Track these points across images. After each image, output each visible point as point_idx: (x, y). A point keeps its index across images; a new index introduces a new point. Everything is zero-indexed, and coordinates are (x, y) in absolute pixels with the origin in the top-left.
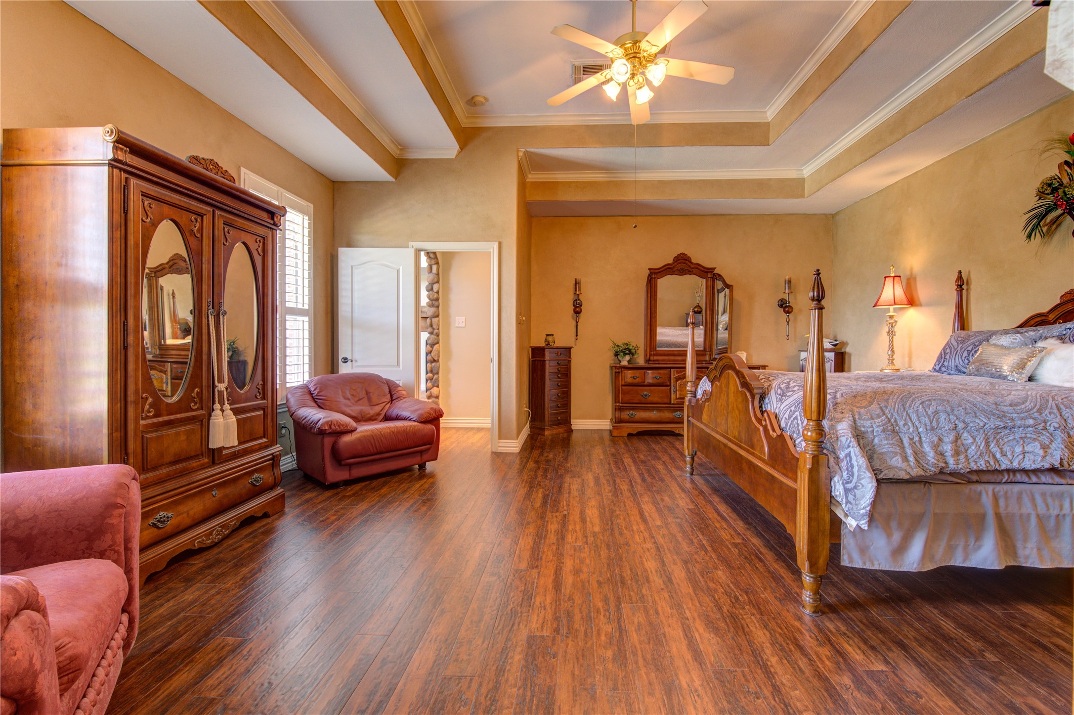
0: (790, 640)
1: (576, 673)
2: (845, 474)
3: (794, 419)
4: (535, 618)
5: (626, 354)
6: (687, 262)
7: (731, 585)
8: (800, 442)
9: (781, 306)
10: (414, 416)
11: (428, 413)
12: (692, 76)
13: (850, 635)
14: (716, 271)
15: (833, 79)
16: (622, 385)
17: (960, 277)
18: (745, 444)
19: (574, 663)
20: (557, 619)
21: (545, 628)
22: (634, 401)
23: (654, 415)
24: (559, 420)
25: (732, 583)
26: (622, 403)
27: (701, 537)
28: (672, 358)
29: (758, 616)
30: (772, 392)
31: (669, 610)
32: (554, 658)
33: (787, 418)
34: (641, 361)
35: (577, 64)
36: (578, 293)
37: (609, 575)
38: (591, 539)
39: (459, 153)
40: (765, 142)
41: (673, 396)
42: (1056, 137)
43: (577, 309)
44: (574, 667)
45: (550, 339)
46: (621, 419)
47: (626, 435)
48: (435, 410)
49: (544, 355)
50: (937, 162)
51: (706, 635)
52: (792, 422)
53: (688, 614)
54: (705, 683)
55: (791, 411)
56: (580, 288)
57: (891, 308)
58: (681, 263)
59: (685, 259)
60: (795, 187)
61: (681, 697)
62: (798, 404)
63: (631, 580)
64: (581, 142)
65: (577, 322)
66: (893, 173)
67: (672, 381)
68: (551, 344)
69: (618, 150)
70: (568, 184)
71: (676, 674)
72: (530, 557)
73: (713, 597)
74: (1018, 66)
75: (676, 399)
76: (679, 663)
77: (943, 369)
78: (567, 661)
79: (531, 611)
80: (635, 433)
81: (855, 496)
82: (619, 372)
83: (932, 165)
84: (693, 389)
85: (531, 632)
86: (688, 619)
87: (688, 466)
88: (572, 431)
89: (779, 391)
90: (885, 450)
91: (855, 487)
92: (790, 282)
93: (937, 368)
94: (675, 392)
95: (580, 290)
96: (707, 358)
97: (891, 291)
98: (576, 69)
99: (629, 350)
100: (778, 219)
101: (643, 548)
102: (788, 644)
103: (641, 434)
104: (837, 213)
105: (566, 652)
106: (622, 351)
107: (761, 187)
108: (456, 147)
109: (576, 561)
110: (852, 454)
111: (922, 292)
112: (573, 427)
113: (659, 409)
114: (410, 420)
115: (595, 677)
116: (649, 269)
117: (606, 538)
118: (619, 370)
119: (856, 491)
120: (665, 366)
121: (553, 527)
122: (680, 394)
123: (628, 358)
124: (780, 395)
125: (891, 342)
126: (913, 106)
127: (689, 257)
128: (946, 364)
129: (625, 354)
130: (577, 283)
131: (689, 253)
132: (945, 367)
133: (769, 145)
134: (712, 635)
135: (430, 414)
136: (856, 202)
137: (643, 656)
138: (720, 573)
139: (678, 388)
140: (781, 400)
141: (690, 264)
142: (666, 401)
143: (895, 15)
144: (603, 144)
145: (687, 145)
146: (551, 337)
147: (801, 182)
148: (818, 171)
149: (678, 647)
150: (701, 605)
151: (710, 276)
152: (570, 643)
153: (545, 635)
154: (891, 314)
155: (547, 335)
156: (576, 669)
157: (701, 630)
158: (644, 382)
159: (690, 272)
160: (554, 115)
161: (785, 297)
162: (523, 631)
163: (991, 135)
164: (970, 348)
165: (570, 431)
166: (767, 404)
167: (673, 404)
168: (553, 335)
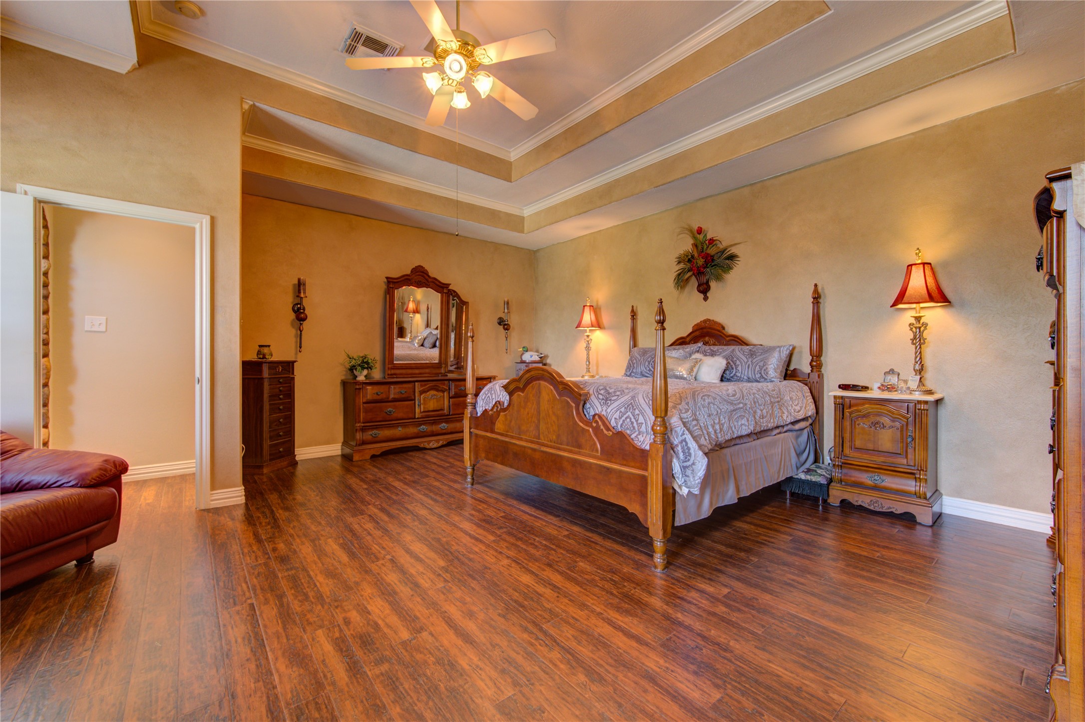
0: (672, 596)
1: (577, 713)
2: (681, 455)
3: (626, 418)
4: (481, 684)
5: (365, 368)
6: (425, 275)
7: (599, 571)
8: (636, 437)
9: (500, 324)
10: (72, 478)
11: (100, 469)
12: (504, 100)
13: (693, 576)
14: (451, 287)
15: (580, 145)
16: (364, 403)
17: (633, 311)
18: (567, 445)
19: (565, 705)
20: (503, 671)
21: (502, 688)
22: (378, 419)
23: (399, 431)
24: (280, 452)
25: (597, 569)
26: (363, 423)
27: (537, 539)
28: (410, 371)
29: (639, 588)
30: (593, 398)
31: (582, 613)
32: (544, 713)
33: (618, 418)
34: (377, 375)
35: (359, 29)
36: (302, 295)
37: (503, 605)
38: (447, 576)
39: (134, 69)
40: (508, 179)
41: (417, 410)
42: (687, 227)
43: (300, 315)
44: (570, 709)
45: (266, 350)
46: (363, 441)
47: (368, 457)
48: (114, 462)
49: (261, 372)
50: (615, 226)
51: (626, 620)
52: (624, 421)
53: (598, 610)
54: (666, 659)
55: (621, 412)
56: (305, 290)
57: (588, 329)
58: (419, 275)
59: (422, 272)
60: (516, 223)
61: (665, 681)
62: (628, 406)
63: (526, 600)
64: (331, 120)
65: (301, 331)
66: (587, 228)
67: (416, 395)
68: (267, 357)
69: (375, 142)
70: (300, 164)
71: (643, 664)
72: (401, 621)
73: (598, 586)
74: (686, 177)
75: (421, 412)
76: (635, 653)
77: (633, 374)
78: (558, 708)
79: (468, 678)
80: (379, 453)
81: (693, 470)
82: (360, 389)
83: (611, 227)
84: (474, 401)
85: (495, 701)
86: (602, 614)
87: (469, 477)
88: (296, 463)
89: (601, 397)
90: (696, 434)
91: (693, 464)
92: (508, 303)
93: (628, 374)
94: (420, 406)
95: (305, 293)
96: (443, 371)
97: (588, 317)
98: (356, 36)
99: (367, 363)
100: (498, 248)
101: (502, 566)
102: (674, 600)
103: (386, 454)
104: (538, 251)
105: (547, 700)
106: (359, 365)
107: (493, 216)
108: (132, 58)
109: (457, 604)
110: (687, 440)
111: (605, 319)
112: (298, 458)
113: (404, 425)
114: (59, 486)
115: (595, 706)
116: (387, 278)
117: (460, 569)
118: (361, 387)
119: (693, 466)
120: (410, 379)
121: (392, 578)
122: (424, 408)
123: (365, 372)
124: (603, 399)
125: (588, 354)
126: (616, 183)
127: (426, 270)
128: (634, 371)
129: (363, 368)
130: (300, 286)
131: (427, 267)
132: (634, 373)
133: (511, 182)
134: (631, 618)
135: (105, 470)
136: (553, 245)
137: (607, 664)
138: (581, 564)
139: (422, 402)
140: (606, 404)
141: (427, 277)
142: (411, 415)
143: (636, 115)
144: (358, 130)
145: (446, 160)
146: (267, 348)
147: (521, 219)
148: (538, 214)
149: (620, 641)
150: (598, 597)
151: (445, 291)
152: (542, 688)
153: (510, 694)
154: (588, 334)
155: (260, 346)
156: (573, 709)
157: (620, 618)
158: (388, 398)
159: (427, 286)
160: (299, 75)
161: (502, 316)
162: (485, 705)
163: (650, 216)
164: (649, 360)
165: (295, 464)
166: (589, 408)
167: (418, 418)
168: (269, 346)
